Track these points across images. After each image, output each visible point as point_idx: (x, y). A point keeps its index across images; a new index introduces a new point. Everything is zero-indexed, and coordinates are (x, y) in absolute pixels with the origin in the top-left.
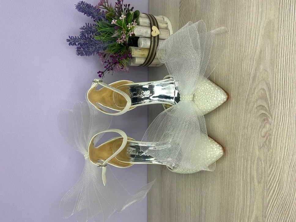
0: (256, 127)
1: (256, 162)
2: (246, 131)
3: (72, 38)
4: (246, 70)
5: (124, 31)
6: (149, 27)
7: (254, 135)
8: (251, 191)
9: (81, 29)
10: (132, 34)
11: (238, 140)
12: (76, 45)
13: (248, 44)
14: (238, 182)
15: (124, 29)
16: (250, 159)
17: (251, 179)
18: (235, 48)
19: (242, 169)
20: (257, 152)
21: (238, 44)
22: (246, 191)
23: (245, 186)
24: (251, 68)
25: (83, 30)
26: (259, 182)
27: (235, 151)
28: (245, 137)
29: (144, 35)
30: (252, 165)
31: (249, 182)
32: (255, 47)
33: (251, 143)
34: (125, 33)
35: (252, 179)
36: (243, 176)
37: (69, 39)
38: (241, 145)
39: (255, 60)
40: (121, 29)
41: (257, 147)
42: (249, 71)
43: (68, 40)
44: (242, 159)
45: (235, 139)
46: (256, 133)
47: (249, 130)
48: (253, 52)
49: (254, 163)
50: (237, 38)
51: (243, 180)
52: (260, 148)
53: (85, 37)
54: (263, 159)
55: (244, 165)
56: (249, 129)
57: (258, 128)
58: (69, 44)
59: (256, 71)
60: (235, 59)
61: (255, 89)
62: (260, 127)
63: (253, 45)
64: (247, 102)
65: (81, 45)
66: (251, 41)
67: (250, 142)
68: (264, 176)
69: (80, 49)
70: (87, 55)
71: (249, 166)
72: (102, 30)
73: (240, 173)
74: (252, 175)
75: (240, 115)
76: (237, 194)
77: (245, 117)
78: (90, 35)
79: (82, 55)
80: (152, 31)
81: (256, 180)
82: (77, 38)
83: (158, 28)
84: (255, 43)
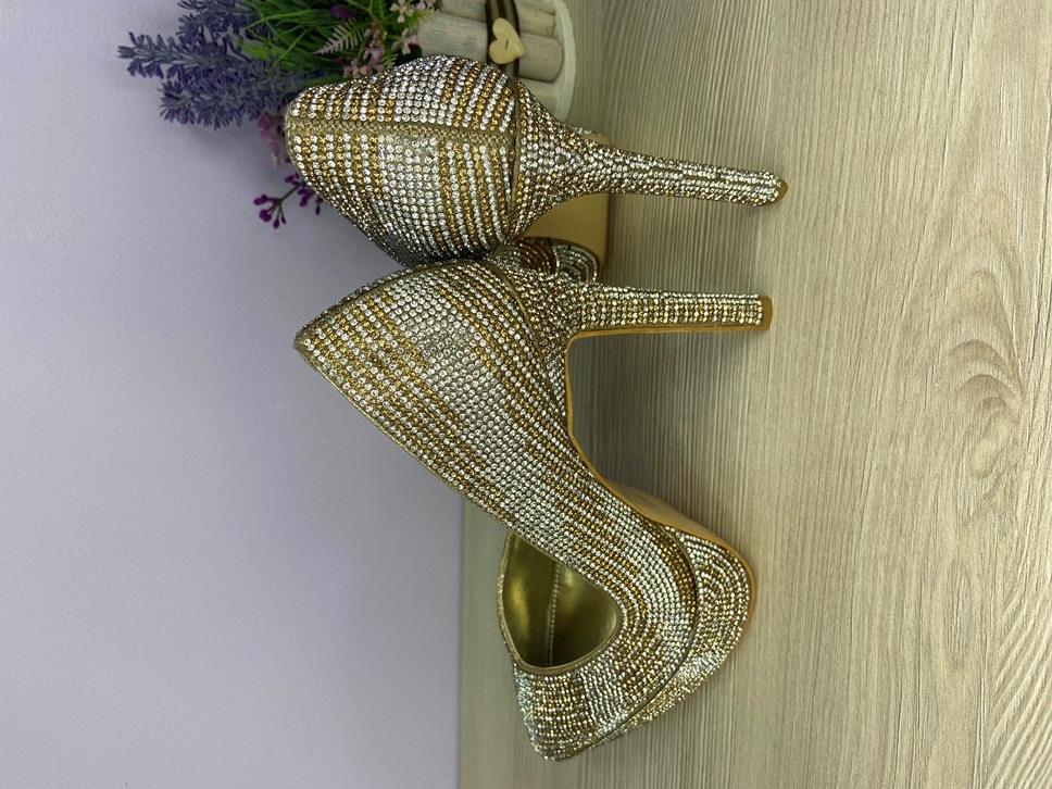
0: (947, 435)
1: (943, 579)
2: (902, 449)
3: (146, 42)
4: (908, 195)
5: (378, 32)
6: (480, 21)
7: (937, 470)
8: (916, 695)
10: (410, 46)
11: (864, 488)
12: (160, 74)
13: (917, 83)
14: (859, 662)
15: (375, 20)
16: (915, 566)
17: (917, 649)
18: (859, 102)
19: (879, 609)
20: (951, 538)
21: (872, 86)
22: (893, 699)
23: (888, 680)
24: (929, 183)
25: (195, 13)
26: (956, 664)
27: (846, 535)
28: (897, 476)
30: (926, 592)
31: (907, 661)
32: (948, 95)
33: (925, 500)
34: (380, 36)
35: (923, 646)
36: (883, 636)
37: (132, 45)
38: (876, 508)
39: (951, 152)
40: (362, 18)
41: (948, 518)
42: (922, 198)
43: (126, 52)
44: (881, 568)
45: (847, 485)
46: (946, 456)
47: (913, 448)
48: (938, 119)
49: (933, 585)
51: (881, 652)
52: (964, 523)
53: (203, 42)
54: (975, 569)
55: (887, 592)
56: (917, 442)
57: (959, 439)
58: (132, 70)
59: (952, 195)
60: (854, 150)
61: (946, 272)
62: (968, 433)
63: (940, 88)
64: (906, 330)
65: (185, 78)
66: (931, 70)
67: (921, 497)
68: (978, 637)
69: (179, 91)
71: (910, 597)
72: (276, 16)
74: (924, 634)
76: (852, 709)
77: (897, 392)
78: (223, 35)
79: (187, 117)
81: (940, 654)
82: (167, 44)
84: (952, 77)
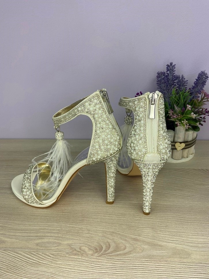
0: (89, 241)
1: (57, 241)
2: (86, 232)
3: (174, 68)
4: (143, 232)
5: (180, 117)
6: (184, 140)
7: (82, 239)
8: (30, 236)
9: (182, 76)
10: (177, 124)
11: (77, 225)
12: (167, 71)
13: (168, 234)
14: (38, 224)
15: (182, 116)
16: (59, 235)
18: (164, 222)
19: (50, 228)
20: (66, 243)
21: (168, 224)
22: (29, 232)
23: (34, 231)
24: (145, 236)
25: (181, 78)
26: (37, 245)
27: (67, 221)
28: (80, 231)
29: (176, 136)
31: (38, 234)
32: (165, 240)
34: (179, 117)
35: (41, 237)
36: (43, 229)
37: (173, 65)
38: (72, 227)
39: (152, 241)
40: (183, 114)
41: (70, 242)
42: (142, 235)
43: (171, 64)
44: (59, 228)
45: (78, 221)
46: (84, 241)
47: (86, 234)
48: (160, 238)
49: (55, 239)
50: (173, 224)
51: (40, 229)
52: (69, 245)
53: (175, 80)
54: (60, 247)
55: (54, 230)
56: (88, 235)
57: (89, 244)
58: (168, 65)
59: (143, 241)
60: (153, 221)
61: (126, 240)
62: (90, 245)
63: (166, 238)
64: (113, 232)
65: (167, 76)
67: (75, 236)
68: (44, 249)
69: (164, 75)
70: (157, 81)
71: (52, 235)
72: (181, 95)
73: (46, 227)
74: (44, 238)
75: (101, 227)
76: (27, 223)
77: (99, 231)
78: (176, 84)
79: (158, 77)
80: (181, 143)
81: (40, 241)
82: (174, 72)
83: (183, 149)
84: (169, 241)
